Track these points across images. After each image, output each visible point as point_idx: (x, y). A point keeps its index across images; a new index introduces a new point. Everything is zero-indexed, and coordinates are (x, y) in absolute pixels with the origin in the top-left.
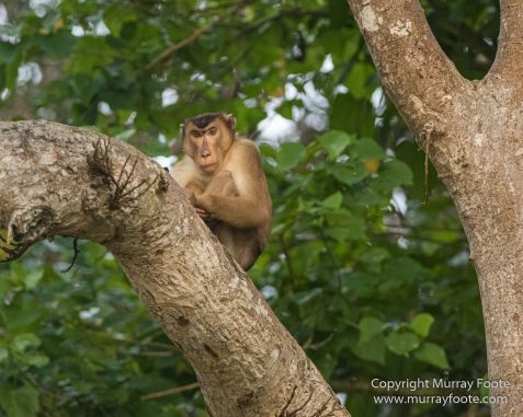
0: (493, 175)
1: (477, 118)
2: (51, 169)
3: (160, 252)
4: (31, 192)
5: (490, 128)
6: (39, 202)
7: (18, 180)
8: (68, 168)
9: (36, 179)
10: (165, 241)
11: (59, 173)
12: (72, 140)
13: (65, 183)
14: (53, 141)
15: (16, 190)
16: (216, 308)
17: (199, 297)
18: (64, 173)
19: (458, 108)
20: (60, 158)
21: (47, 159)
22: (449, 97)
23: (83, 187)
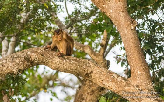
0: (115, 17)
1: (110, 7)
2: (18, 63)
3: (48, 63)
4: (15, 68)
5: (112, 9)
6: (17, 69)
7: (13, 67)
8: (21, 61)
9: (16, 65)
10: (47, 61)
11: (20, 63)
12: (22, 55)
13: (21, 64)
14: (18, 57)
15: (13, 69)
16: (62, 66)
17: (58, 66)
18: (21, 62)
19: (107, 7)
20: (20, 60)
21: (17, 61)
22: (104, 5)
23: (25, 63)
